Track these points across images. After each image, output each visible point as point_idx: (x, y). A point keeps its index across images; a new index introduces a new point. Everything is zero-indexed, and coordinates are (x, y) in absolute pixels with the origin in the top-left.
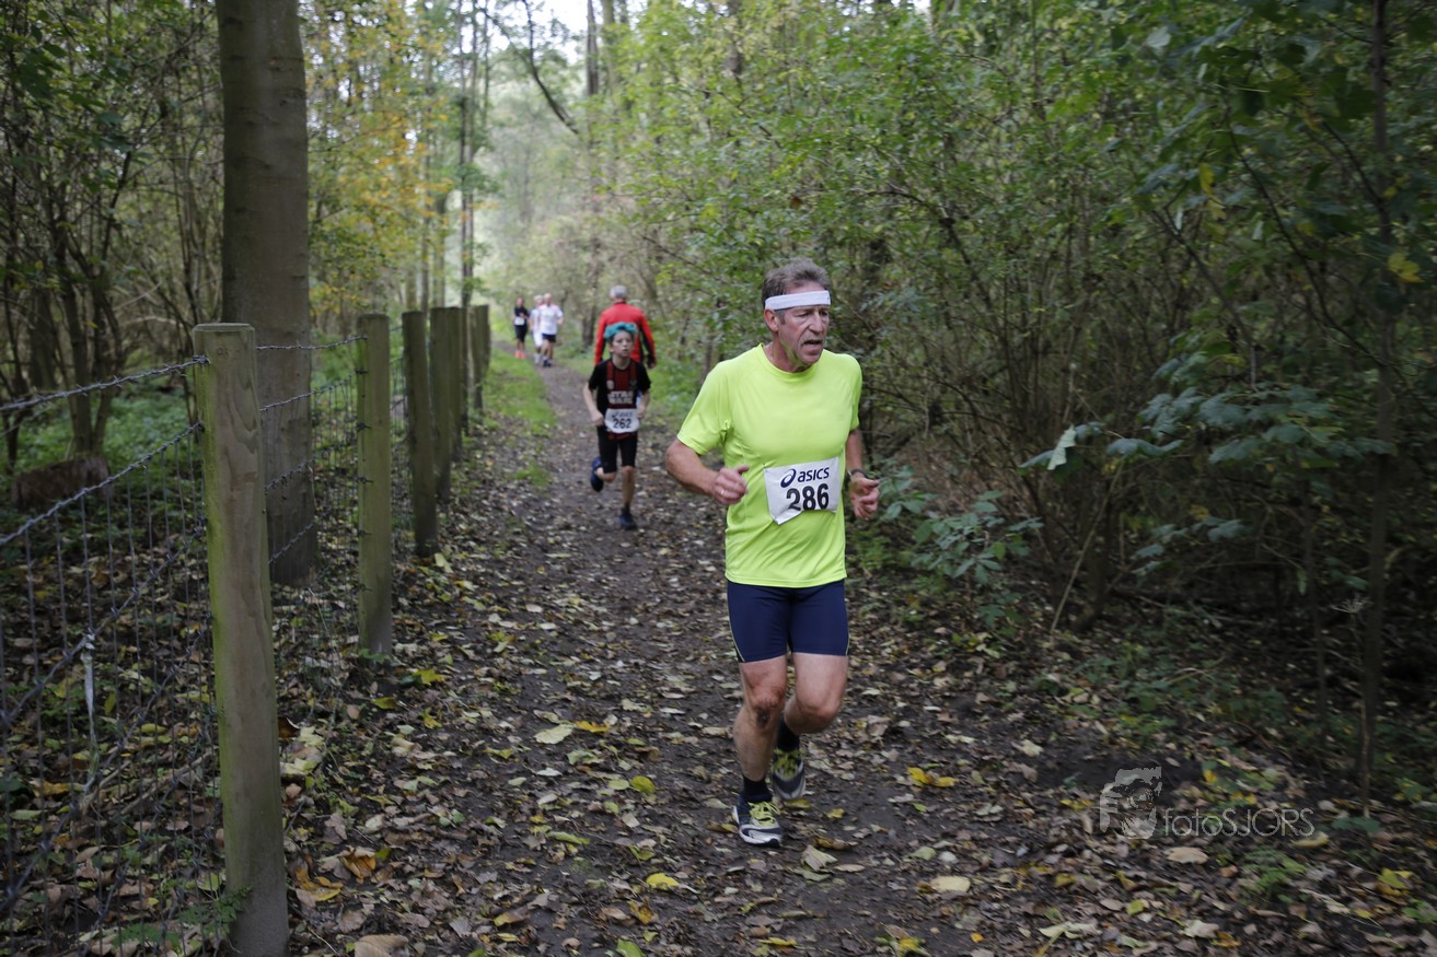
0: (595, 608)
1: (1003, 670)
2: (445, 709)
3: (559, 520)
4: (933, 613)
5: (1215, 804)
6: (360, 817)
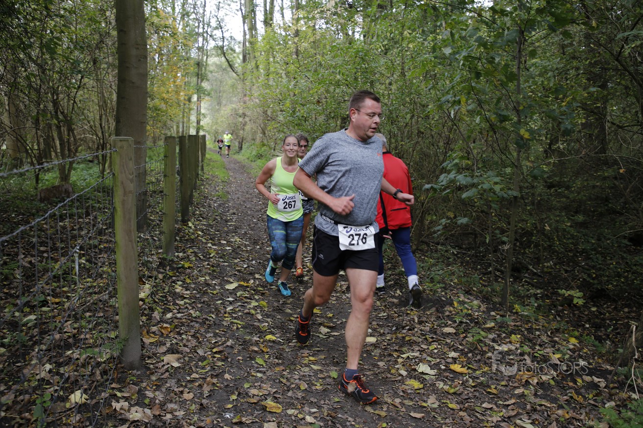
0: (245, 242)
2: (193, 276)
3: (231, 211)
5: (458, 313)
6: (164, 313)
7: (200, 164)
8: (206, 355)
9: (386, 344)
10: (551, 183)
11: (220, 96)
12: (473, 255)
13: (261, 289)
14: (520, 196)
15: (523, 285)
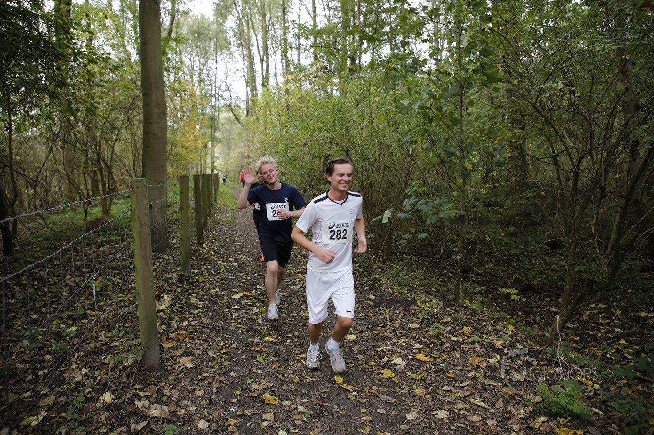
0: (248, 259)
1: (363, 275)
2: (206, 289)
5: (421, 311)
6: (181, 321)
7: (213, 197)
8: (215, 356)
9: (364, 340)
10: (488, 203)
11: (229, 143)
12: (431, 261)
13: (261, 297)
14: (465, 214)
15: (471, 284)
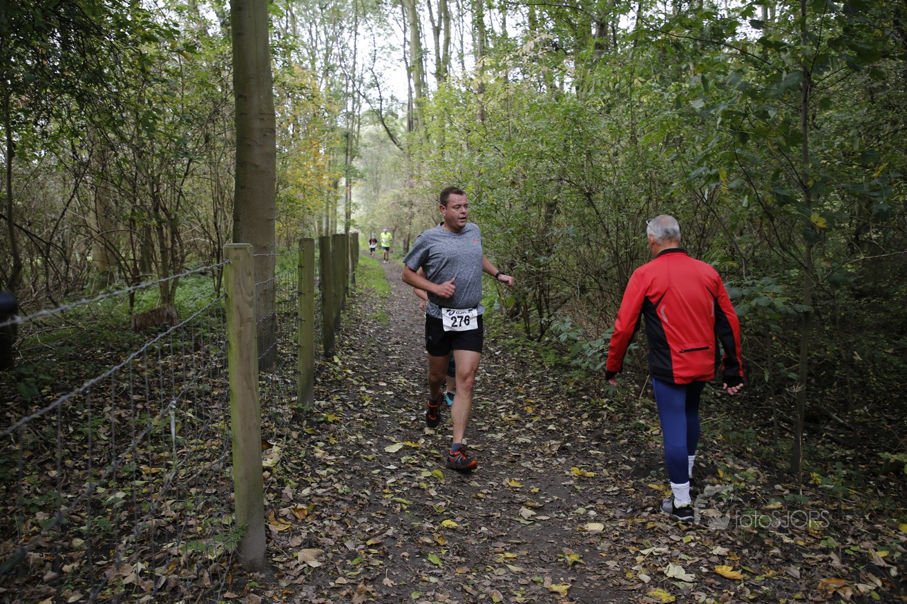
0: (412, 384)
1: (616, 418)
2: (340, 434)
3: (393, 340)
4: (581, 388)
6: (299, 488)
7: (350, 274)
8: (357, 549)
9: (618, 534)
10: (861, 290)
11: (377, 178)
12: (745, 398)
13: (435, 452)
14: (813, 311)
15: (823, 443)
